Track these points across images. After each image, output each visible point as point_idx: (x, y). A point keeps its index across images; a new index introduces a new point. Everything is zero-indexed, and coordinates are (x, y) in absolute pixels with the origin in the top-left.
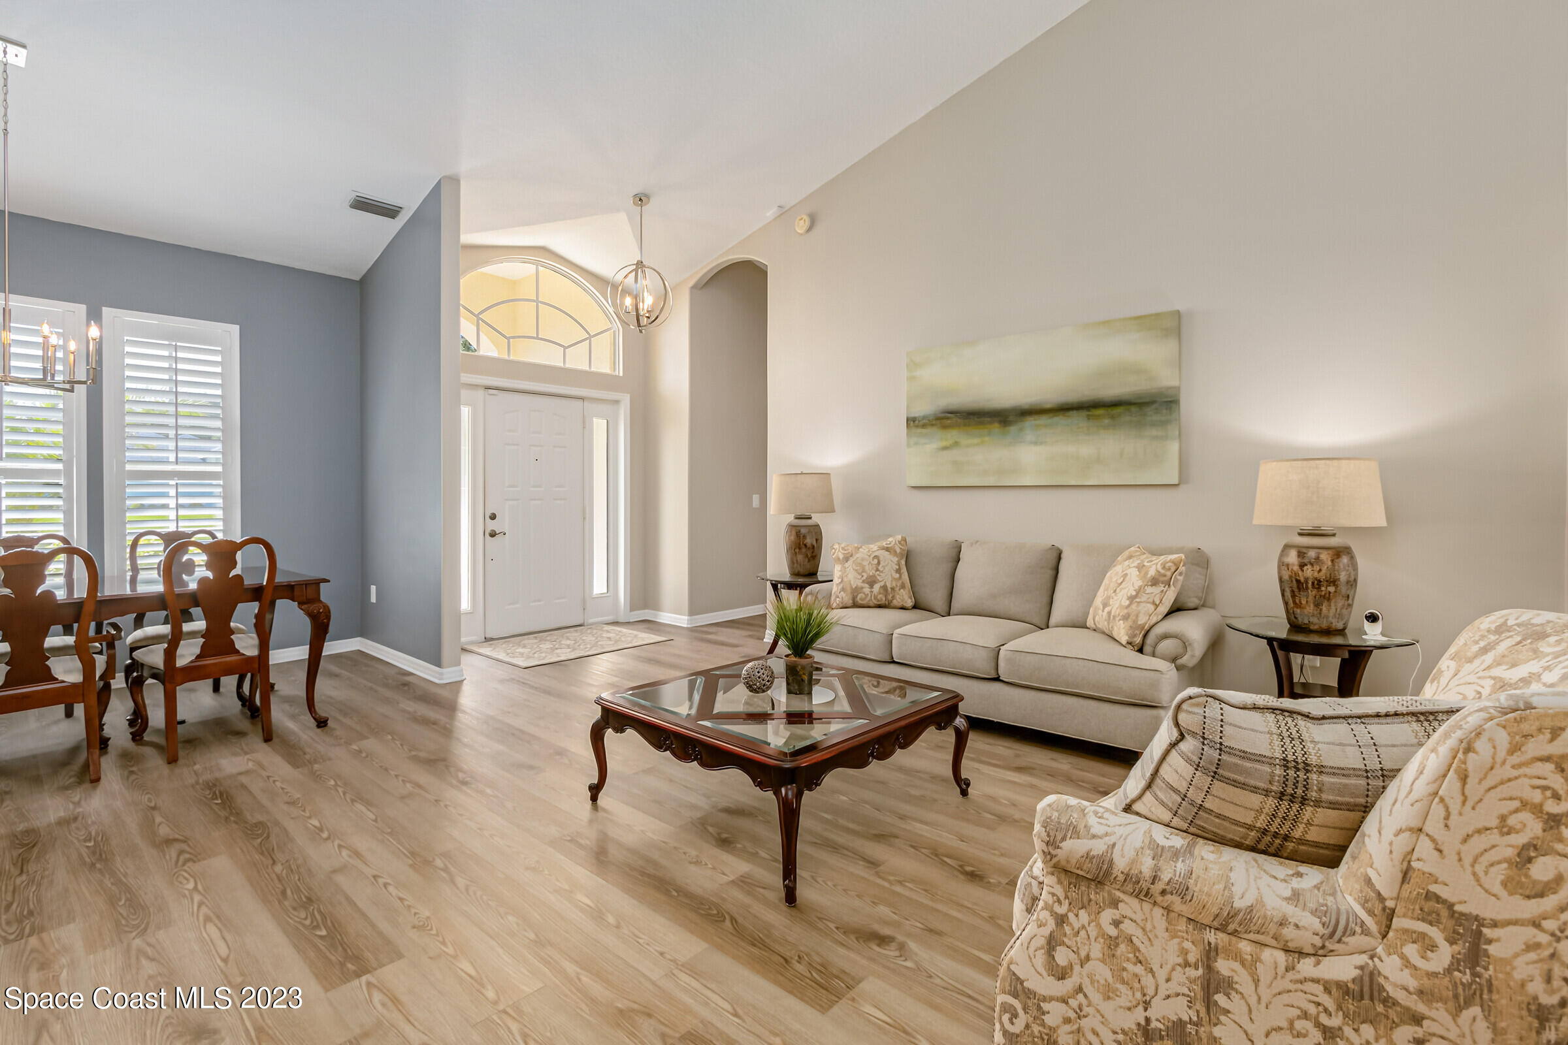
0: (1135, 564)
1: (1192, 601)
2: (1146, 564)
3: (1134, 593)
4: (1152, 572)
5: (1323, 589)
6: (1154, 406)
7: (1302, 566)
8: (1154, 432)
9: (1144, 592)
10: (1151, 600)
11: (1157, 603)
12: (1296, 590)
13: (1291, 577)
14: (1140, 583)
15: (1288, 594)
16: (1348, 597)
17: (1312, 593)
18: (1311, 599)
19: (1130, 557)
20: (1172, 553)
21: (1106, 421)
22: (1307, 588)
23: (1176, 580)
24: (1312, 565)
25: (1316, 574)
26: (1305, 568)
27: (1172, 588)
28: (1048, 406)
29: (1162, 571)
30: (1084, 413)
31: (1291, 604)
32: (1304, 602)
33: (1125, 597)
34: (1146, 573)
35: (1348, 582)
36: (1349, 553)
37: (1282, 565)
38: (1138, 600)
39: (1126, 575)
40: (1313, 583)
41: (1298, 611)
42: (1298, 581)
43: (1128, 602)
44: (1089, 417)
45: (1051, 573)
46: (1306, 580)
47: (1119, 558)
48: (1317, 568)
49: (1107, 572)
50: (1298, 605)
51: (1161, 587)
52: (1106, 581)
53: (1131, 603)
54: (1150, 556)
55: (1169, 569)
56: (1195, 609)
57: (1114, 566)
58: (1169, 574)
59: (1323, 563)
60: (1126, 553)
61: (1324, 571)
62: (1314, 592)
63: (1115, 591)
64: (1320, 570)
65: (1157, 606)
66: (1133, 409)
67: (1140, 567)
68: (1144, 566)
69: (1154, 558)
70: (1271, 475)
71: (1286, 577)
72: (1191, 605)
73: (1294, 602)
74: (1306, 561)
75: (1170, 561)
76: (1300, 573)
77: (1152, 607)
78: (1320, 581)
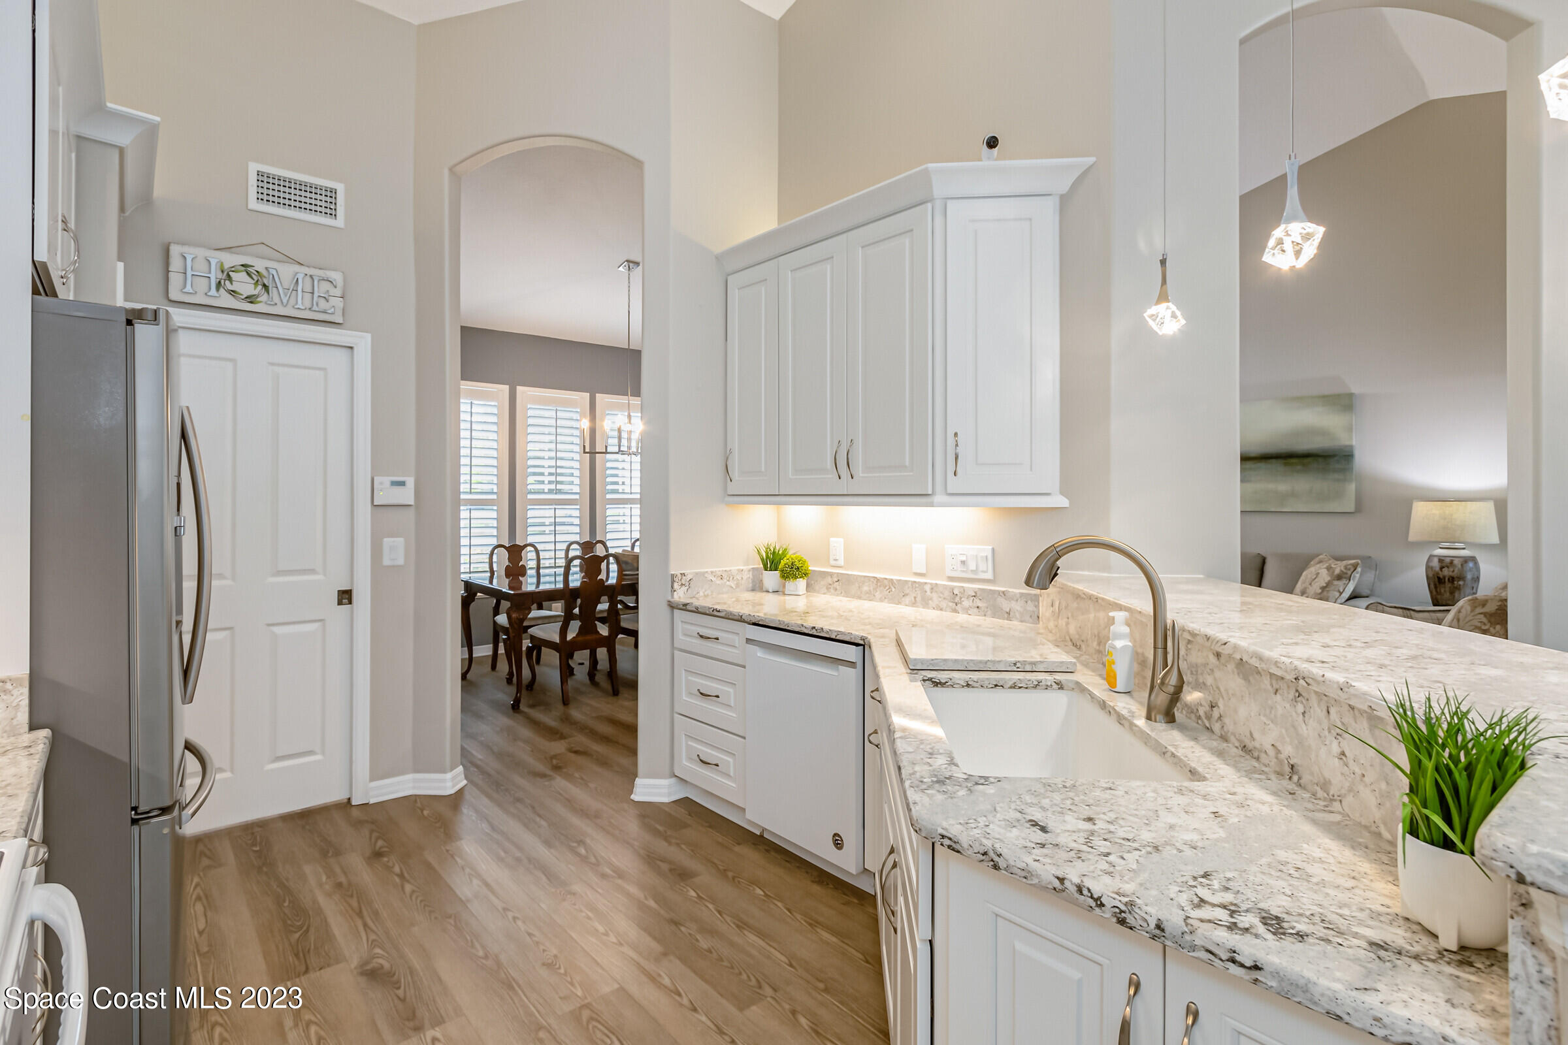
0: (1325, 566)
1: (1365, 592)
2: (1333, 566)
3: (1325, 585)
4: (1337, 571)
5: (1456, 583)
6: (1336, 458)
7: (1441, 568)
8: (1336, 476)
9: (1332, 584)
10: (1337, 589)
11: (1341, 591)
12: (1437, 583)
13: (1434, 575)
14: (1329, 578)
15: (1432, 586)
16: (1473, 588)
17: (1448, 585)
18: (1447, 589)
19: (1320, 562)
20: (1350, 559)
21: (1299, 467)
22: (1445, 582)
23: (1355, 577)
24: (1448, 567)
25: (1451, 574)
26: (1443, 569)
27: (1351, 581)
28: (1253, 455)
29: (1345, 571)
30: (1280, 461)
31: (1434, 593)
32: (1442, 591)
33: (1319, 588)
34: (1333, 572)
35: (1473, 579)
36: (1473, 560)
37: (1428, 567)
38: (1327, 589)
39: (1318, 573)
40: (1449, 579)
41: (1439, 597)
42: (1439, 578)
43: (1320, 591)
44: (1286, 464)
45: (1257, 573)
46: (1444, 577)
47: (1312, 563)
48: (1452, 570)
49: (1303, 572)
50: (1439, 593)
51: (1344, 581)
52: (1302, 578)
53: (1323, 591)
54: (1334, 561)
55: (1349, 569)
56: (1367, 597)
57: (1309, 568)
58: (1349, 573)
59: (1455, 566)
60: (1317, 559)
61: (1456, 572)
62: (1450, 585)
63: (1310, 584)
64: (1453, 571)
65: (1341, 593)
66: (1320, 460)
67: (1329, 568)
68: (1331, 567)
69: (1339, 562)
70: (1420, 510)
71: (1431, 575)
72: (1365, 594)
73: (1436, 591)
74: (1444, 565)
75: (1351, 564)
76: (1440, 572)
77: (1338, 594)
78: (1453, 578)
